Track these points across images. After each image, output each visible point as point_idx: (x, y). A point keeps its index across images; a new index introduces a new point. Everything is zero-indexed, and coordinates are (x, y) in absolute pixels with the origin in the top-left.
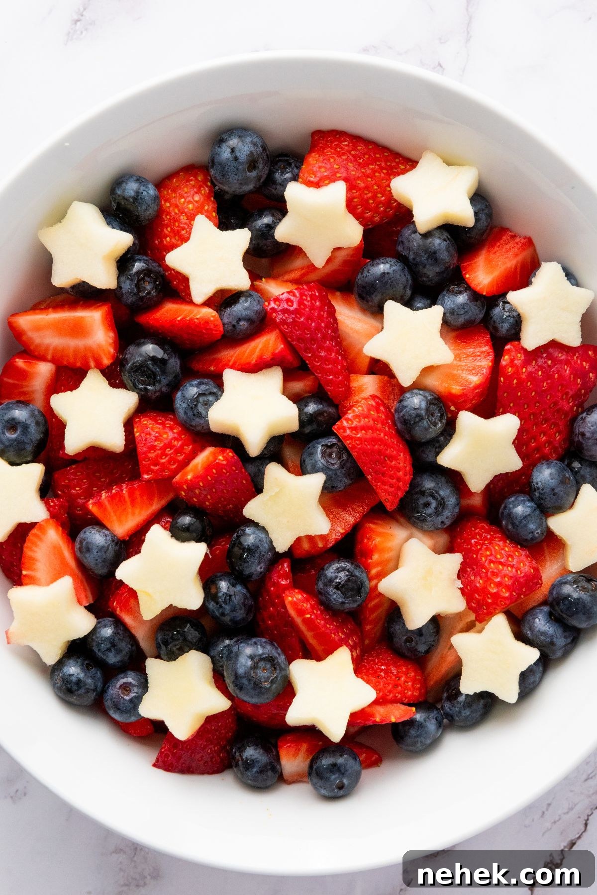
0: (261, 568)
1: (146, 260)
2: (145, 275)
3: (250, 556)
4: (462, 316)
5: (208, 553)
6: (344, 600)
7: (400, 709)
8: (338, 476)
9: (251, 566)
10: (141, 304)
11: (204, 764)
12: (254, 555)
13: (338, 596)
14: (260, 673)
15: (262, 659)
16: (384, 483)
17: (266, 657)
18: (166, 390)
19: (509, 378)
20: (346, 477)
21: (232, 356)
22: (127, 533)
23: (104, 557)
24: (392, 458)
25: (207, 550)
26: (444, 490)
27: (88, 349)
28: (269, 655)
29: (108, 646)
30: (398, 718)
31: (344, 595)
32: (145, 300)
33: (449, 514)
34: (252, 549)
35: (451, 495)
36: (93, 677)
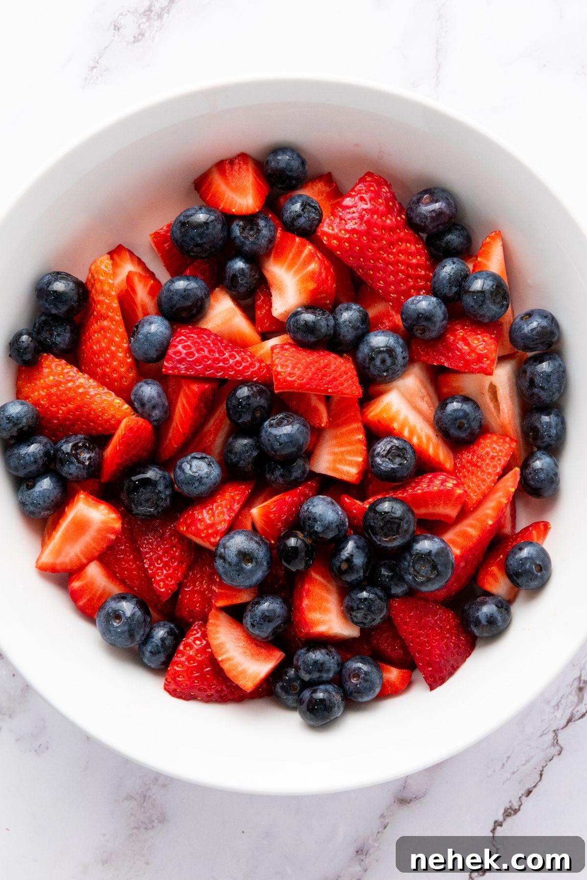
1: (66, 441)
2: (76, 450)
7: (509, 479)
10: (93, 468)
11: (458, 654)
16: (342, 384)
19: (340, 247)
21: (177, 426)
24: (327, 366)
27: (100, 531)
30: (514, 485)
32: (92, 464)
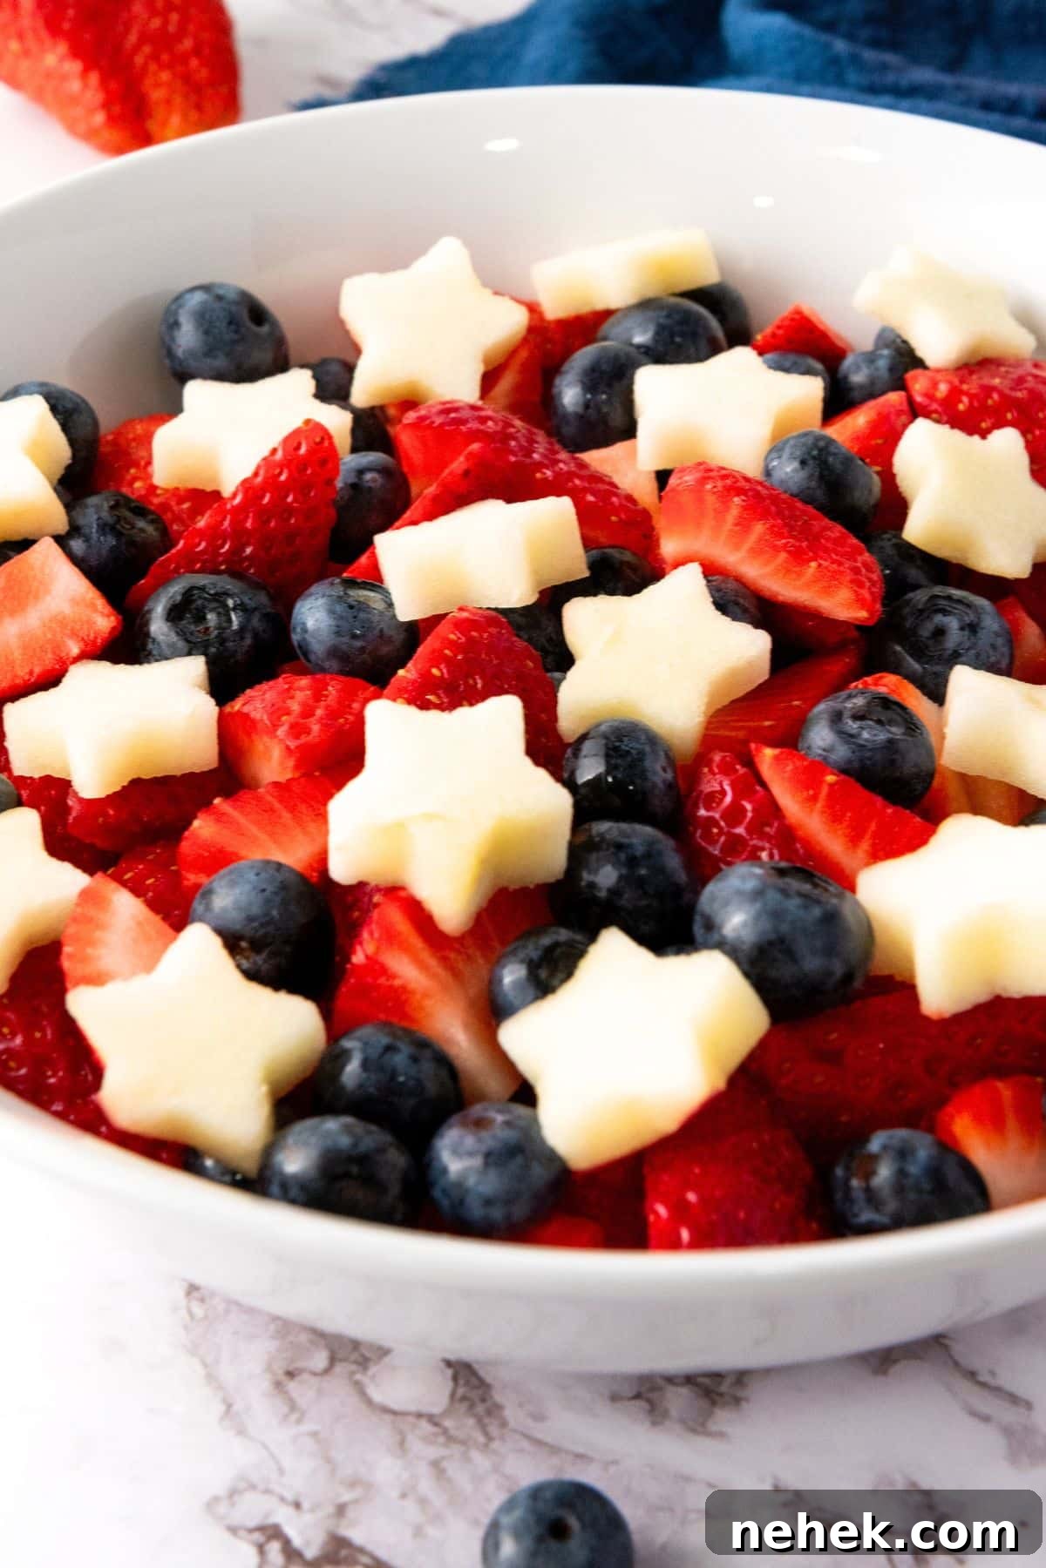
0: (664, 770)
6: (890, 736)
13: (873, 731)
23: (280, 878)
33: (996, 627)
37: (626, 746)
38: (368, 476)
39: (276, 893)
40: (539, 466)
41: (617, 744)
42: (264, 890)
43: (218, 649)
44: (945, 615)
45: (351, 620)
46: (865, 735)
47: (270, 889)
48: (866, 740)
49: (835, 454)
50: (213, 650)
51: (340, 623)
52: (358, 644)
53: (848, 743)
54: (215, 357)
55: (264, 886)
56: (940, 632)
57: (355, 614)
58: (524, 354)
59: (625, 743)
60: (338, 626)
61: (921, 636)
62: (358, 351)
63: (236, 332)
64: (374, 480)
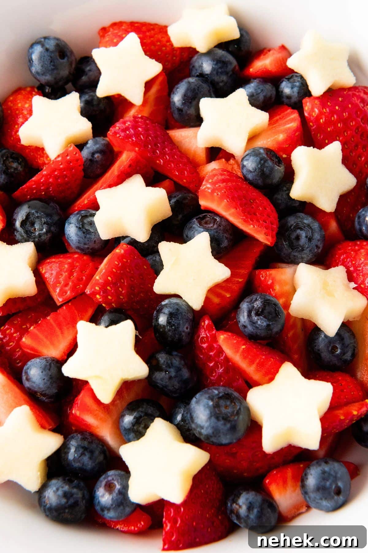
0: (187, 328)
3: (173, 319)
4: (261, 93)
5: (138, 334)
6: (268, 323)
8: (219, 233)
9: (178, 328)
10: (12, 179)
12: (176, 317)
13: (262, 321)
14: (224, 410)
15: (220, 398)
17: (223, 396)
18: (55, 230)
20: (226, 233)
22: (64, 353)
23: (50, 374)
25: (136, 333)
26: (306, 219)
28: (225, 393)
29: (81, 452)
30: (358, 410)
31: (266, 318)
33: (319, 237)
34: (173, 313)
35: (313, 221)
36: (77, 487)
37: (174, 322)
38: (96, 156)
39: (49, 380)
40: (158, 158)
41: (170, 321)
42: (44, 379)
43: (39, 239)
44: (301, 230)
45: (84, 238)
46: (259, 322)
47: (46, 378)
48: (259, 325)
49: (267, 167)
50: (37, 240)
51: (79, 239)
52: (86, 246)
53: (253, 326)
54: (46, 76)
55: (44, 378)
56: (298, 238)
57: (85, 236)
58: (160, 79)
59: (173, 321)
60: (79, 240)
61: (291, 238)
62: (100, 73)
63: (54, 66)
64: (98, 157)
